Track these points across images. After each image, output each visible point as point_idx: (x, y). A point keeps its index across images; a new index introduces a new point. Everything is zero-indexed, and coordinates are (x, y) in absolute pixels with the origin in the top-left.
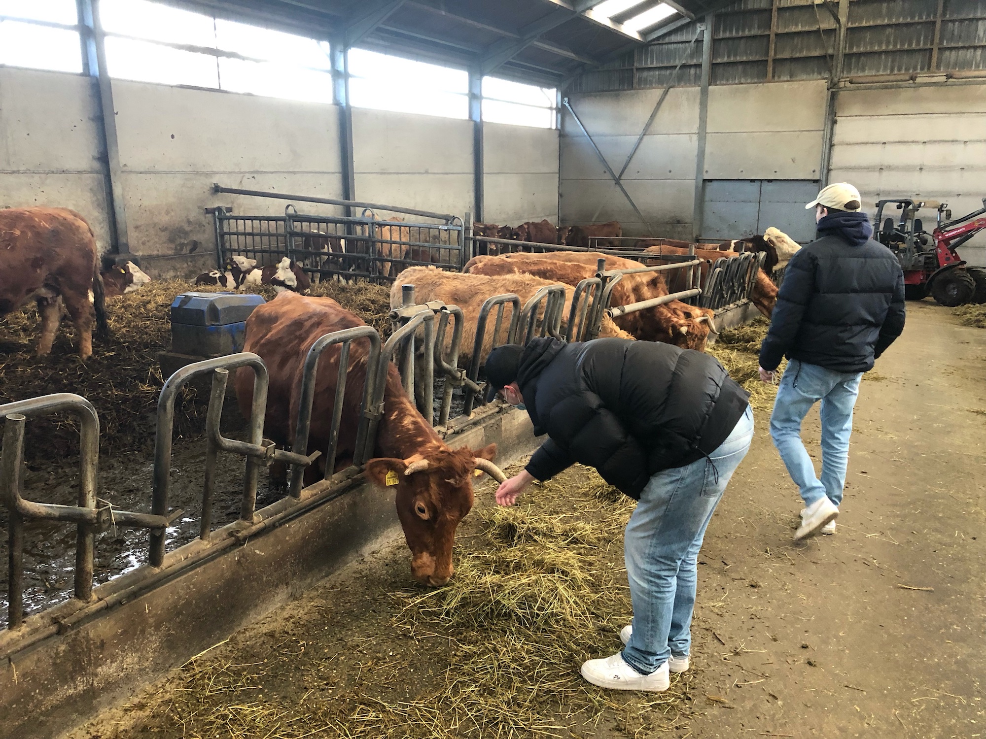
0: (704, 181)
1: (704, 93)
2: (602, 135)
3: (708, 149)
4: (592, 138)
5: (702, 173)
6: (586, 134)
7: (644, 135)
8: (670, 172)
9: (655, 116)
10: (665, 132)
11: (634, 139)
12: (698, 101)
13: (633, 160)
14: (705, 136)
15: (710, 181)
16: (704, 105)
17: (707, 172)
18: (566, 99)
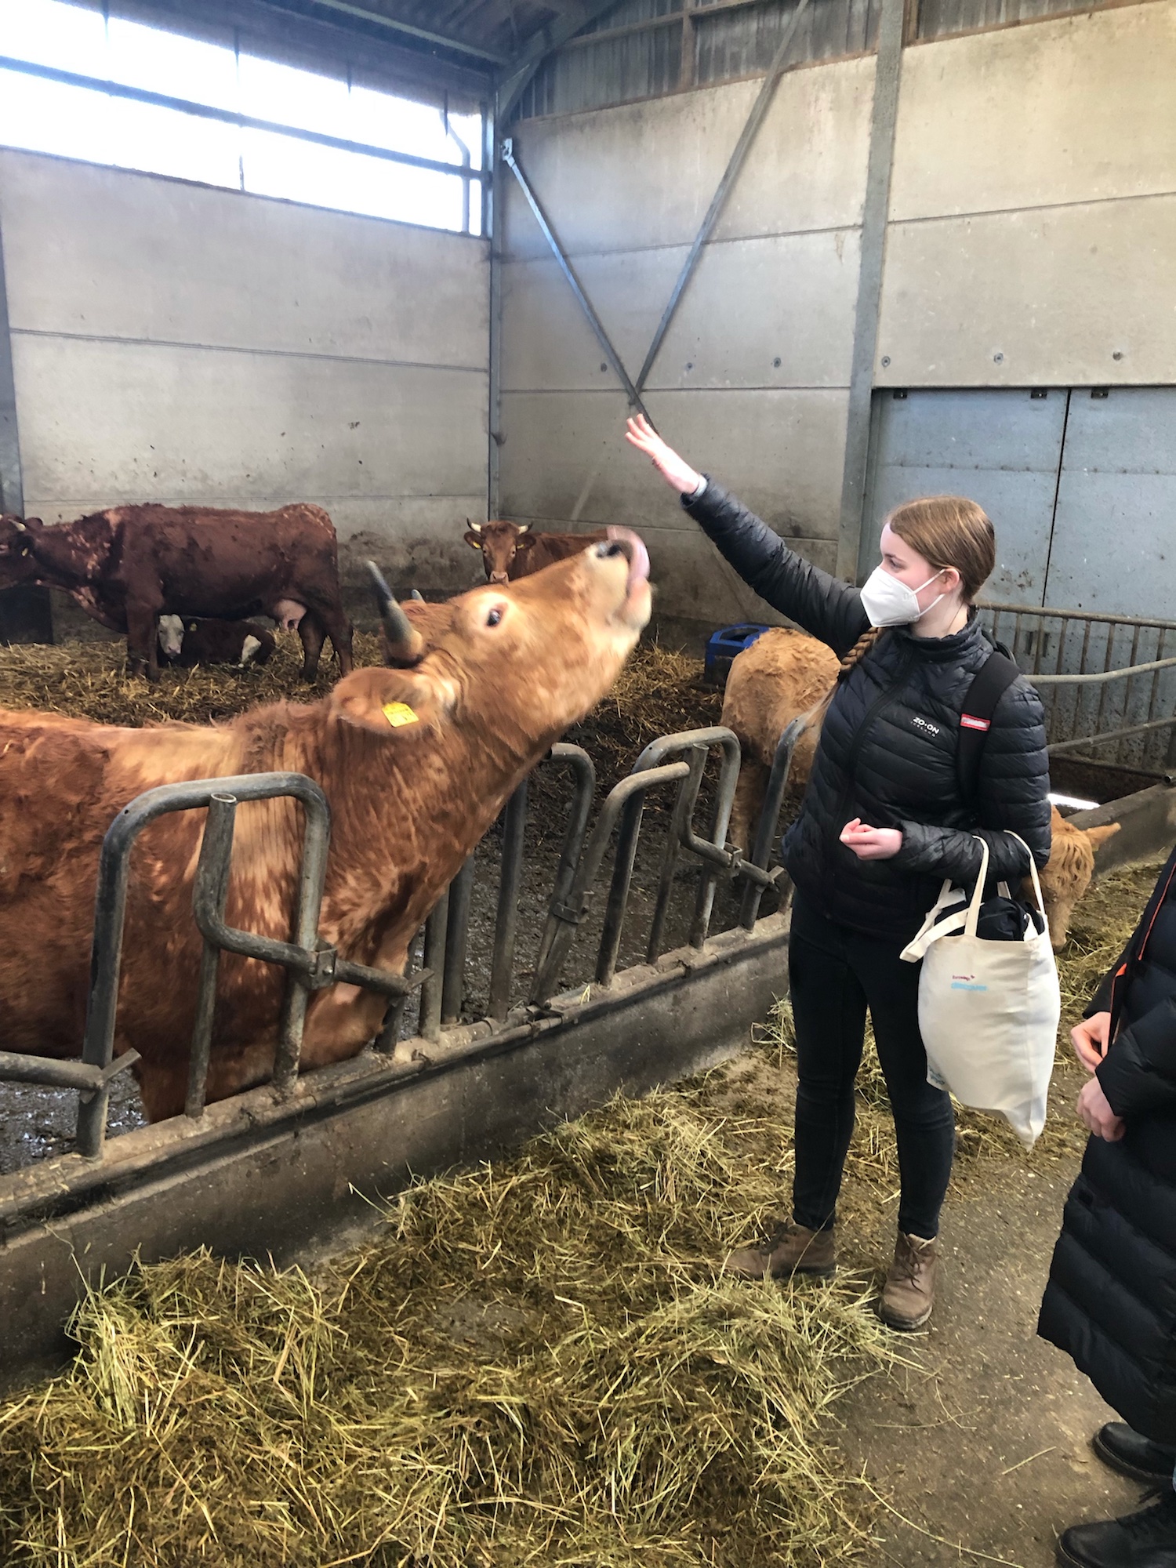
0: (879, 393)
1: (889, 75)
2: (596, 252)
3: (892, 283)
4: (573, 261)
5: (871, 363)
6: (554, 248)
7: (705, 243)
8: (777, 363)
9: (738, 173)
10: (765, 229)
11: (677, 258)
12: (867, 108)
13: (676, 329)
14: (884, 234)
15: (901, 393)
16: (884, 122)
17: (886, 361)
18: (508, 143)
